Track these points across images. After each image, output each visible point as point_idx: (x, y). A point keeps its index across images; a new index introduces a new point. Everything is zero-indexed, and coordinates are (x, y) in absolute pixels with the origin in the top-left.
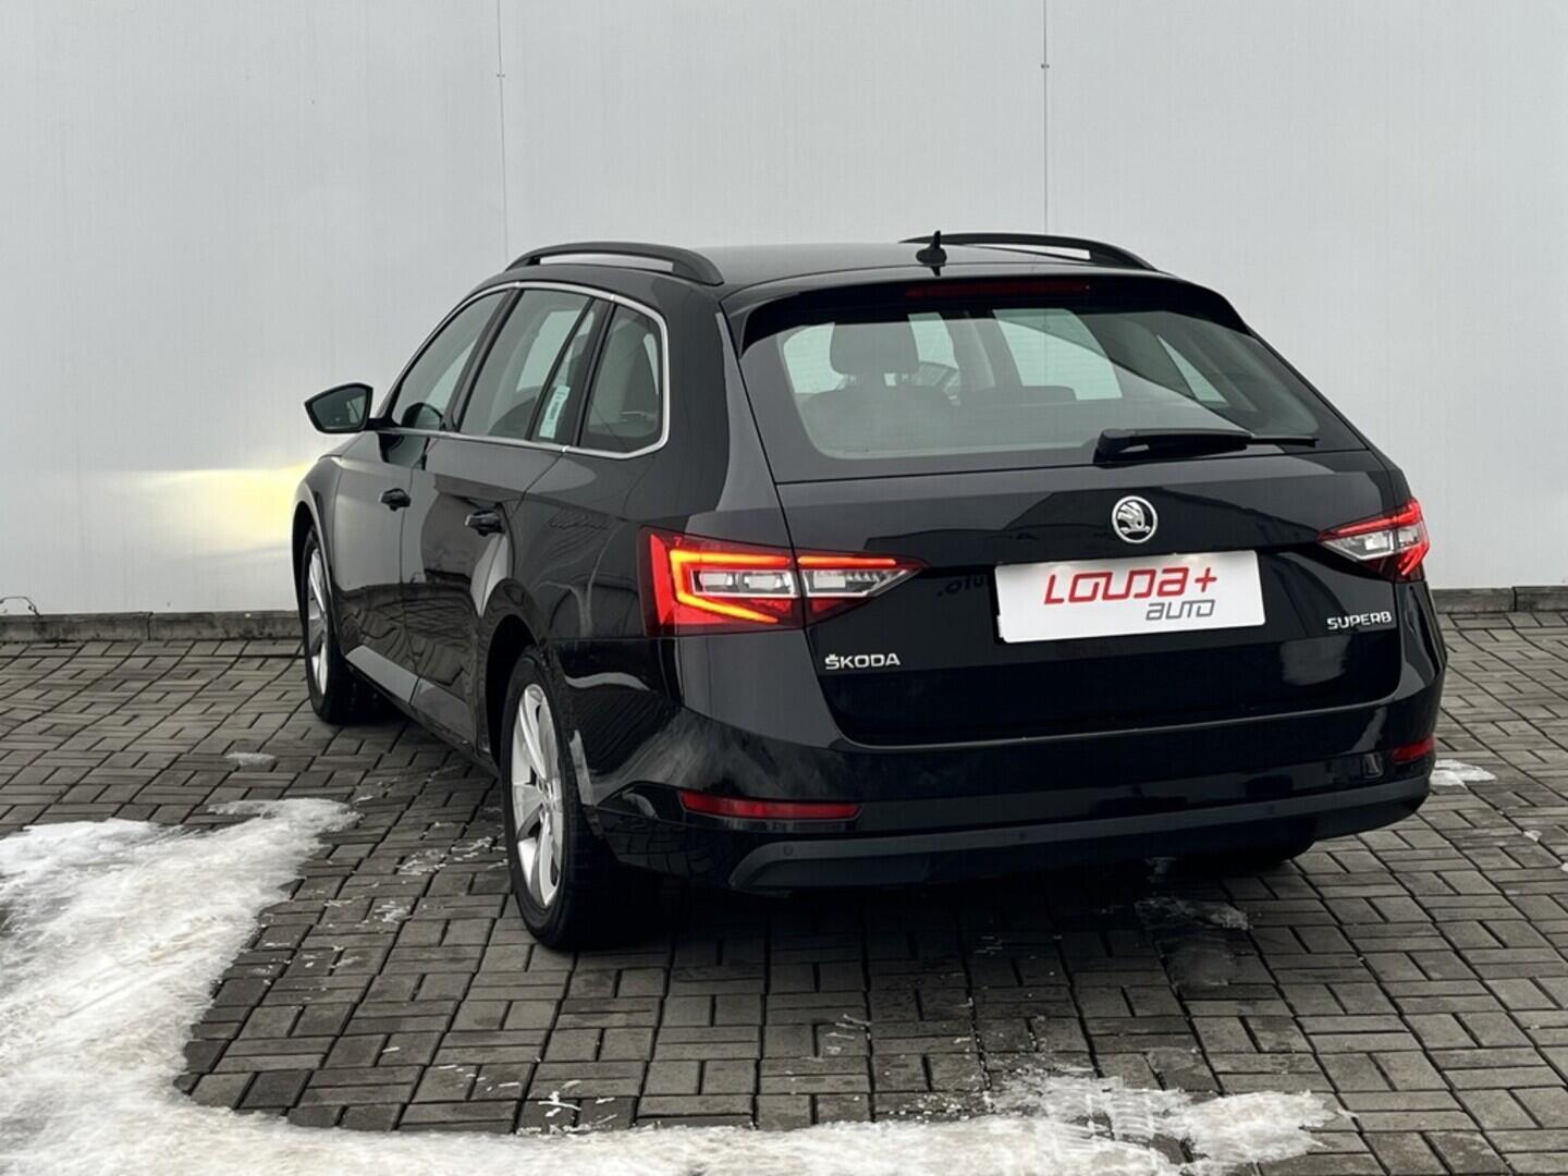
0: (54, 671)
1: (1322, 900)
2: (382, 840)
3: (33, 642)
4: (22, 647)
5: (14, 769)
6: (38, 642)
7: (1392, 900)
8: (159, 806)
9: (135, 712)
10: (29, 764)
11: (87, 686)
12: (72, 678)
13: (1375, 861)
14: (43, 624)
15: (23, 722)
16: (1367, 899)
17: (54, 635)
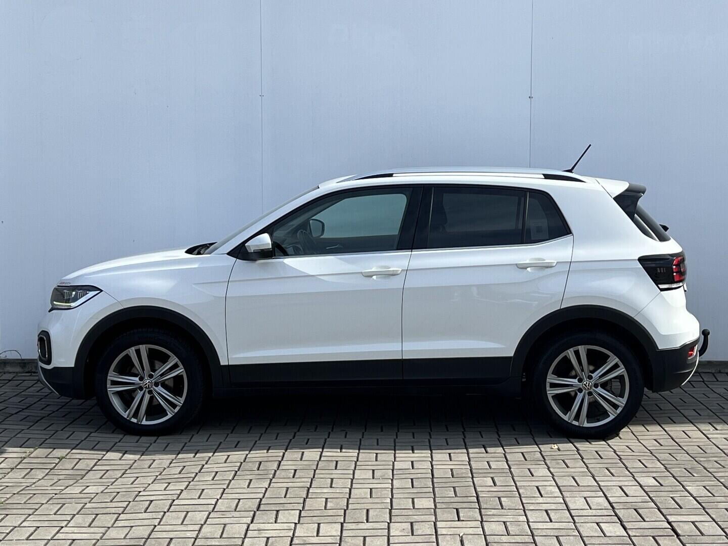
0: (30, 387)
1: (669, 523)
2: (193, 481)
3: (20, 373)
4: (14, 376)
5: (7, 439)
6: (22, 373)
7: (706, 524)
8: (80, 459)
9: (69, 410)
10: (14, 437)
11: (46, 396)
12: (38, 392)
13: (695, 502)
14: (25, 363)
15: (13, 414)
16: (693, 523)
17: (30, 369)
